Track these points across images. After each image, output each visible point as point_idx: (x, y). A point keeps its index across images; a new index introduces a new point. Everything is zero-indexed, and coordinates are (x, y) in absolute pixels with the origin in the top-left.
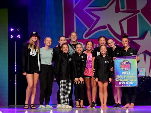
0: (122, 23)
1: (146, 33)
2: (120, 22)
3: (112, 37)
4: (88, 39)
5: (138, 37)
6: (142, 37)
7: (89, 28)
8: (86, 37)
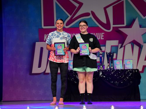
0: (107, 9)
1: (134, 21)
2: (105, 9)
3: (96, 26)
4: (70, 27)
5: (125, 25)
6: (130, 26)
7: (71, 15)
8: (67, 25)
